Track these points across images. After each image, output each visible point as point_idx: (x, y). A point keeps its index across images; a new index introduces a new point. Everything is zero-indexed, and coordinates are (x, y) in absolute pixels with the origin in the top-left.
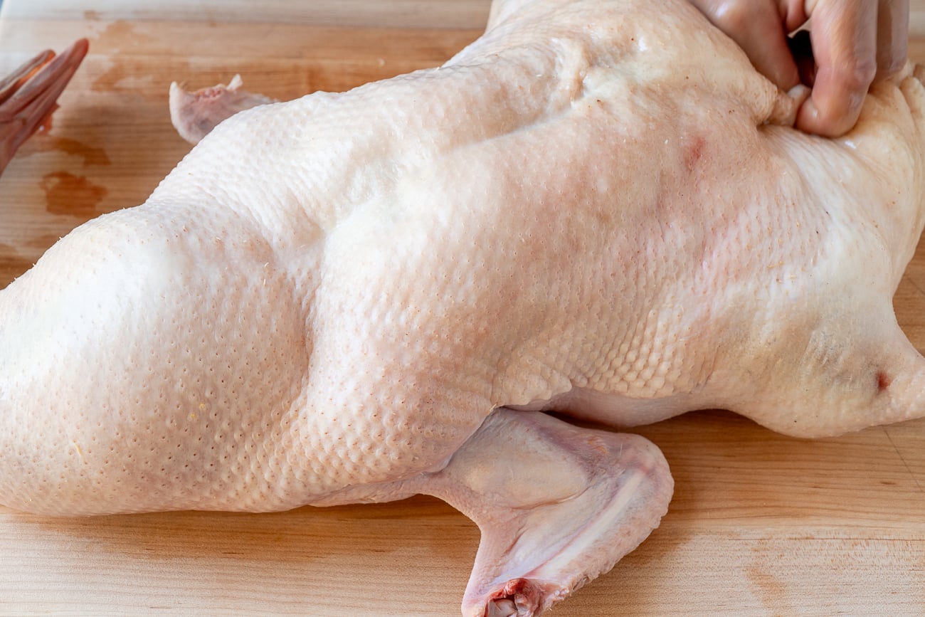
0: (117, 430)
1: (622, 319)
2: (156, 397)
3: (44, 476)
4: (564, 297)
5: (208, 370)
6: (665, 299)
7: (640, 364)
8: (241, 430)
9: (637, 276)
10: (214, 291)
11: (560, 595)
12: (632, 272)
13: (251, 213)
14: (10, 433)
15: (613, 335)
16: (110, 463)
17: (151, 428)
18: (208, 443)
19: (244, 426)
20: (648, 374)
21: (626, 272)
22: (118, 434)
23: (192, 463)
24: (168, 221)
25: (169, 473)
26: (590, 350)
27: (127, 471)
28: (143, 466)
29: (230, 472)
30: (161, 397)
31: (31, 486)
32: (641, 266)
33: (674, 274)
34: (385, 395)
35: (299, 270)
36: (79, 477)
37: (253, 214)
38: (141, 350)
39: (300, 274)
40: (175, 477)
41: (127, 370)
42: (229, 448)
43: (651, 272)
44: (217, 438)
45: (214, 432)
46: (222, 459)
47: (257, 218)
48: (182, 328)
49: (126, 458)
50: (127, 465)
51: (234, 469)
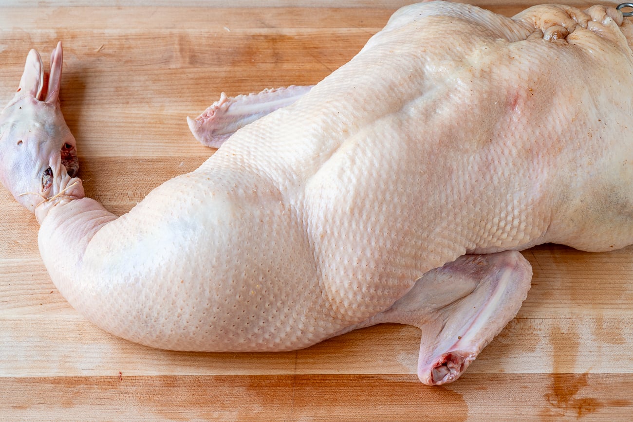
0: (207, 302)
1: (488, 204)
2: (230, 282)
3: (160, 330)
4: (449, 199)
5: (260, 265)
6: (514, 186)
7: (508, 228)
8: (281, 300)
9: (492, 178)
10: (258, 220)
11: (472, 357)
12: (488, 177)
13: (265, 174)
14: (141, 305)
15: (486, 214)
16: (202, 322)
17: (228, 300)
18: (261, 309)
19: (283, 297)
20: (514, 232)
21: (484, 177)
22: (208, 305)
23: (252, 321)
24: (225, 182)
25: (237, 328)
26: (473, 227)
27: (212, 327)
28: (222, 323)
29: (276, 326)
30: (233, 282)
31: (152, 336)
32: (492, 171)
33: (515, 172)
34: (361, 274)
35: (296, 202)
36: (182, 331)
37: (267, 174)
38: (221, 255)
39: (297, 204)
40: (241, 330)
41: (213, 267)
42: (274, 312)
43: (500, 173)
44: (267, 305)
45: (264, 302)
46: (270, 318)
47: (269, 176)
48: (243, 242)
49: (212, 319)
50: (212, 323)
51: (278, 324)
